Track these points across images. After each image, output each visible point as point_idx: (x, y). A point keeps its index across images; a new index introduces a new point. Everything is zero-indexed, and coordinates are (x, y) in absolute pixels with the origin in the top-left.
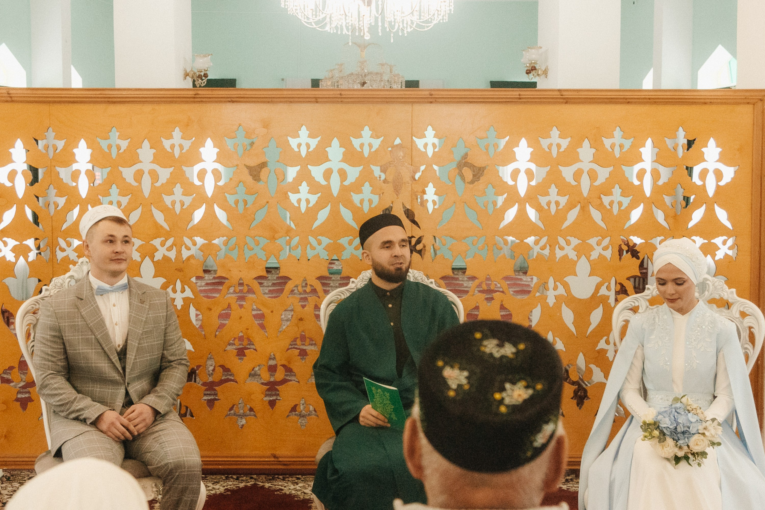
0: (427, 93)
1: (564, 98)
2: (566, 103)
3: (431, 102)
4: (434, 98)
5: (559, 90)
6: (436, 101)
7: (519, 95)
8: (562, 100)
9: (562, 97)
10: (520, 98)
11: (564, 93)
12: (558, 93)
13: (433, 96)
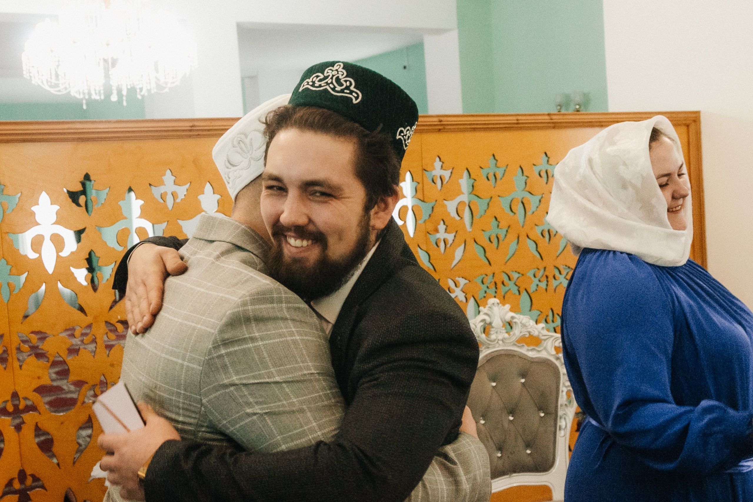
0: (436, 119)
1: (553, 123)
2: (554, 128)
3: (440, 130)
4: (442, 125)
5: (549, 115)
6: (444, 128)
7: (517, 120)
8: (552, 125)
9: (552, 121)
10: (517, 124)
11: (554, 117)
12: (547, 117)
13: (442, 123)
